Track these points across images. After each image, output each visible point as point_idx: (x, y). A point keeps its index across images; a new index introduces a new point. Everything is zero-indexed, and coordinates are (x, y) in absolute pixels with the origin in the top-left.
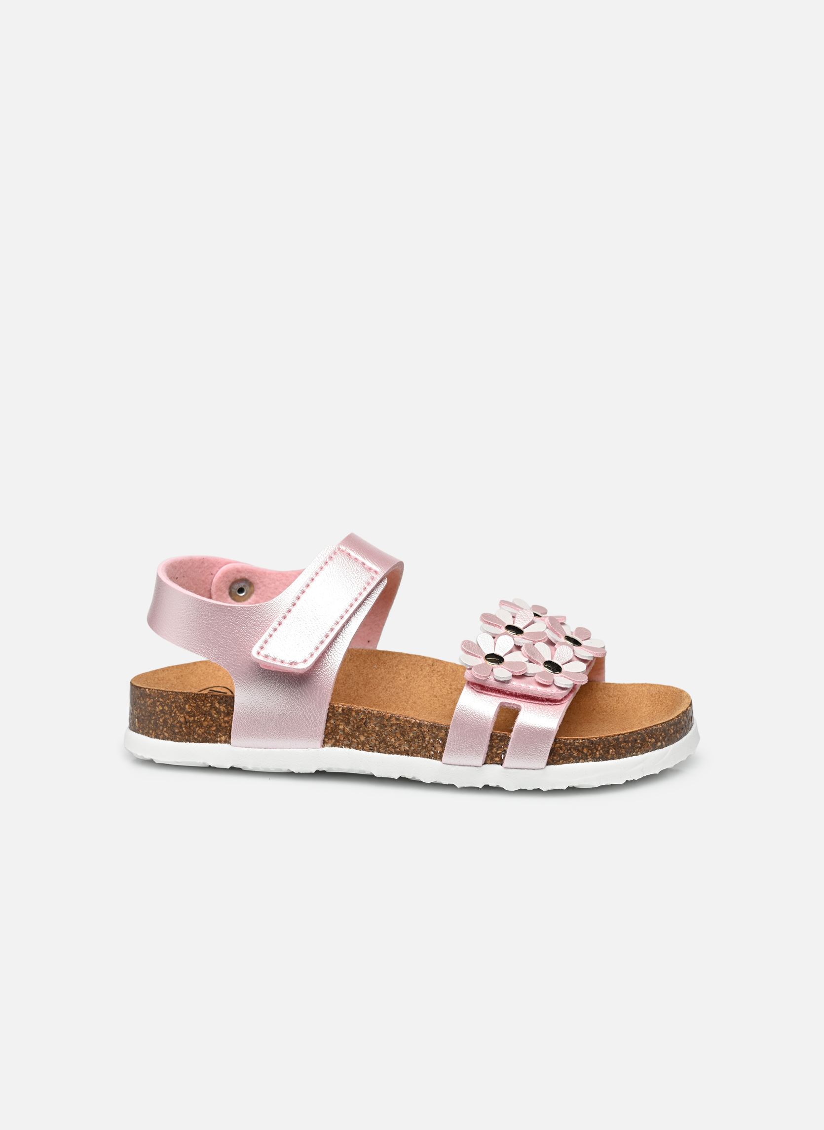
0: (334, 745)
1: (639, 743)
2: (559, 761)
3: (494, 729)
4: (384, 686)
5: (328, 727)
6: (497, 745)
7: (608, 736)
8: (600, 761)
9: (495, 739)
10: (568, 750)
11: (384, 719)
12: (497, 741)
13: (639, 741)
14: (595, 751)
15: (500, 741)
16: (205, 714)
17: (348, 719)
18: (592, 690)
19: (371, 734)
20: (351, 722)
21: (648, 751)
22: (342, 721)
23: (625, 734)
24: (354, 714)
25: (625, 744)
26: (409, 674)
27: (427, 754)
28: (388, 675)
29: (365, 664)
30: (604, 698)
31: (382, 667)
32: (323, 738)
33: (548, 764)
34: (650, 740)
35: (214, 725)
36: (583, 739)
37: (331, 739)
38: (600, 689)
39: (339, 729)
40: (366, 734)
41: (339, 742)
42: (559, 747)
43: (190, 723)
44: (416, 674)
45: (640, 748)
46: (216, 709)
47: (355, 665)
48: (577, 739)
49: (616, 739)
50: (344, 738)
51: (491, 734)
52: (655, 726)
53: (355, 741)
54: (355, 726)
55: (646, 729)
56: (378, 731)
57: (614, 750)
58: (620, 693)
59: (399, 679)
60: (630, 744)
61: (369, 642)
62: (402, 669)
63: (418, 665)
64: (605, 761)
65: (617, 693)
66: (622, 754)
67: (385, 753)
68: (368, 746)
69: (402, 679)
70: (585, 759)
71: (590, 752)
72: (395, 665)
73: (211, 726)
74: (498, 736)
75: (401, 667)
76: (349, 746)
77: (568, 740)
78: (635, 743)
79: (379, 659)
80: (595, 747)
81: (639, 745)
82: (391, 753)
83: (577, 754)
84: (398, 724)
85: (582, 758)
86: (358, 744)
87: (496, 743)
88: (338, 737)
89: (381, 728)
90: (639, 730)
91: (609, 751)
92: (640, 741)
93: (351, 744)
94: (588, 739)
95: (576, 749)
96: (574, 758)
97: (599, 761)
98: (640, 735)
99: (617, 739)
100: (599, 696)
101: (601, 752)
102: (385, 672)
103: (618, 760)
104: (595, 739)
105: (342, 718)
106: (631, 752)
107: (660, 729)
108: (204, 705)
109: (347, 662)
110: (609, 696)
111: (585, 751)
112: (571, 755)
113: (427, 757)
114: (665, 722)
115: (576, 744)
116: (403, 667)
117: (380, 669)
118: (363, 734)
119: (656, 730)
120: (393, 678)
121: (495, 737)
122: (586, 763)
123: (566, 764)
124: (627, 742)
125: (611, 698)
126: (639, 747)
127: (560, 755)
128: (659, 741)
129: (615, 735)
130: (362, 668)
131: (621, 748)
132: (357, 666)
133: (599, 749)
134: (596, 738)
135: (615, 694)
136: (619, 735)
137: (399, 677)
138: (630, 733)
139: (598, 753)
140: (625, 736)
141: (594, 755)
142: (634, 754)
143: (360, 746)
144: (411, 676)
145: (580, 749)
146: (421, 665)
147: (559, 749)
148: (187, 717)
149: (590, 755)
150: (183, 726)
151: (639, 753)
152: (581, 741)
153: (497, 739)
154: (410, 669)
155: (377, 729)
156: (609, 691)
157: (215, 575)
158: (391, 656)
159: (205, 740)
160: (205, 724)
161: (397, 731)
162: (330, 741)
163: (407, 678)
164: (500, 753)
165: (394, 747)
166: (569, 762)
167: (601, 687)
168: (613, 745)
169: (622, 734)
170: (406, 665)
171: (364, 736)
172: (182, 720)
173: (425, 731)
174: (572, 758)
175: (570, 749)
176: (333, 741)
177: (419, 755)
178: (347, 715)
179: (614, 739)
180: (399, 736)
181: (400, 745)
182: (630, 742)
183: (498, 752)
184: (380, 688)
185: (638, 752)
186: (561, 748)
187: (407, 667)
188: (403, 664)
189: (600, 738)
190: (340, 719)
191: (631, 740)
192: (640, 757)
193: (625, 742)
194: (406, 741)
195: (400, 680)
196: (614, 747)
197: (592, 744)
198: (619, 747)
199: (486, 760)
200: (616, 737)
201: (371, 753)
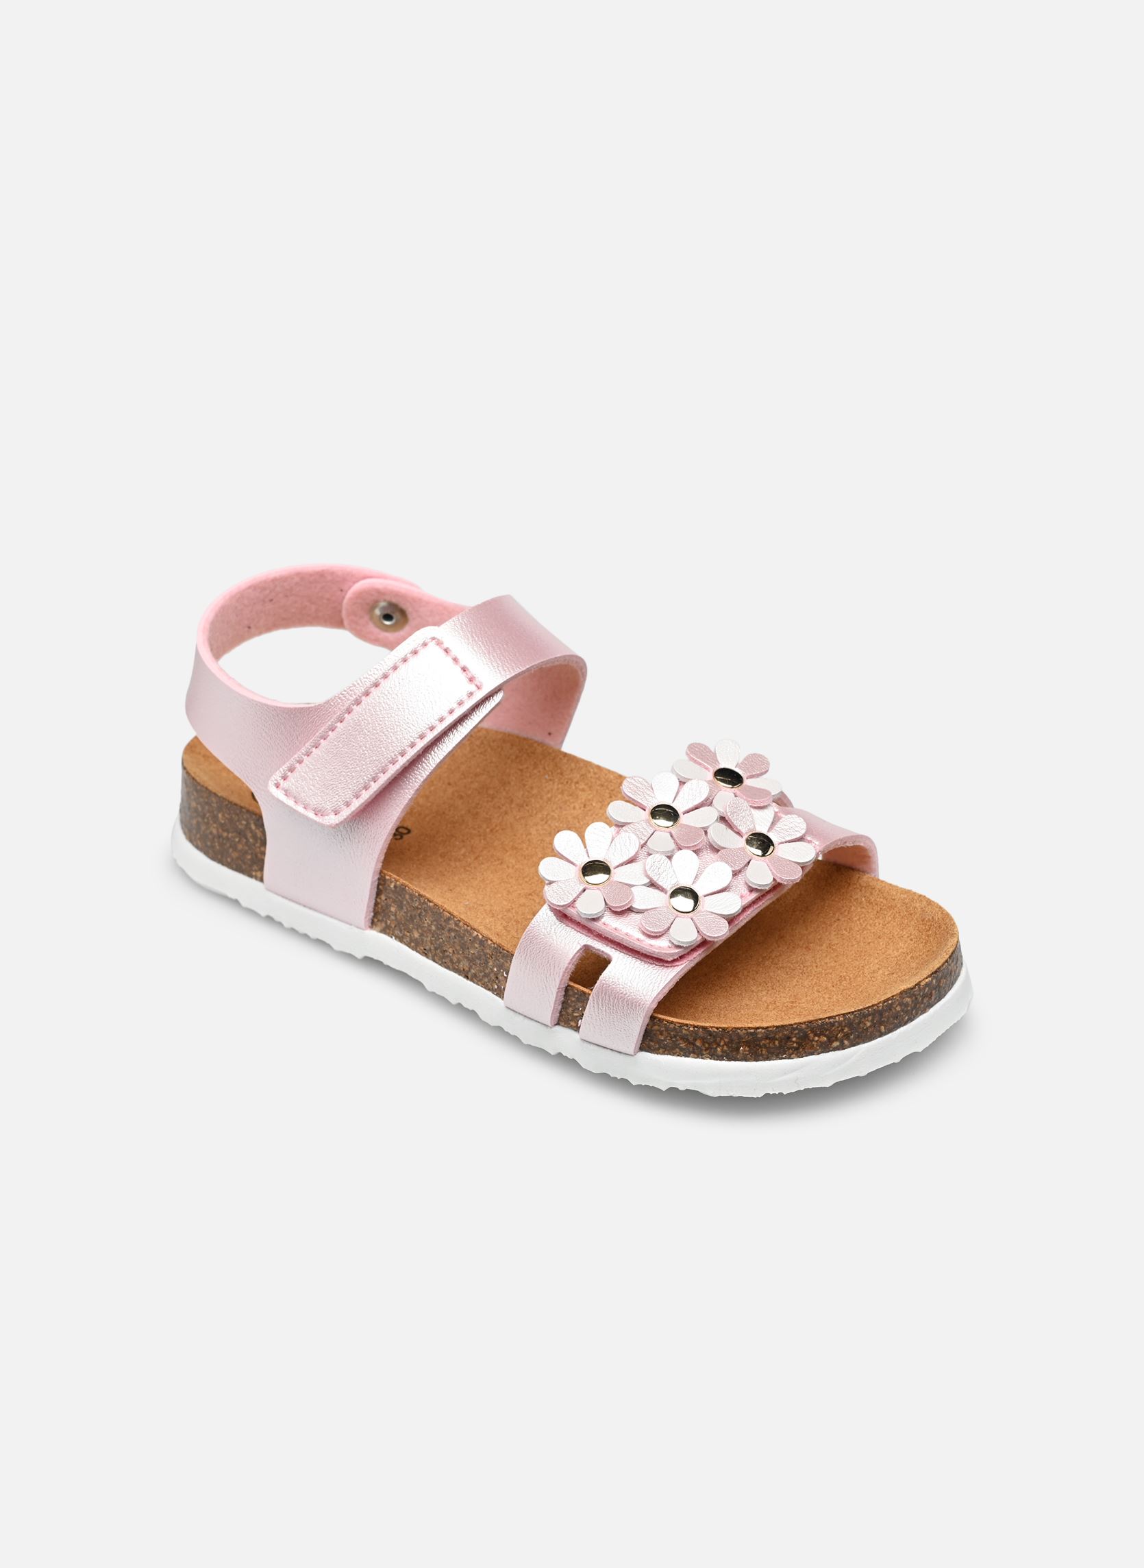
0: (383, 931)
1: (794, 1042)
2: (659, 1049)
3: (571, 979)
4: (546, 813)
5: (378, 903)
6: (573, 1004)
7: (738, 1028)
8: (724, 1060)
9: (571, 996)
10: (671, 1038)
11: (441, 917)
12: (573, 999)
13: (794, 1039)
14: (715, 1046)
15: (578, 1000)
16: (241, 834)
17: (402, 902)
18: (850, 884)
19: (425, 932)
20: (404, 908)
21: (812, 1054)
22: (394, 901)
23: (767, 1027)
24: (407, 897)
25: (768, 1041)
26: (589, 800)
27: (490, 986)
28: (560, 796)
29: (534, 769)
30: (861, 903)
31: (556, 780)
32: (371, 917)
33: (642, 1049)
34: (816, 1038)
35: (250, 852)
36: (695, 1027)
37: (382, 921)
38: (860, 885)
39: (391, 911)
40: (420, 931)
41: (390, 930)
42: (659, 1030)
43: (223, 839)
44: (601, 802)
45: (797, 1049)
46: (251, 831)
47: (521, 767)
48: (687, 1025)
49: (751, 1033)
50: (395, 927)
51: (566, 988)
52: (829, 1018)
53: (408, 934)
54: (409, 915)
55: (810, 1022)
56: (435, 931)
57: (747, 1049)
58: (885, 902)
59: (572, 806)
60: (777, 1043)
61: (550, 734)
62: (583, 790)
63: (608, 788)
64: (733, 1062)
65: (881, 900)
66: (762, 1055)
67: (440, 965)
68: (422, 948)
69: (577, 807)
70: (699, 1054)
71: (707, 1045)
72: (575, 780)
73: (246, 853)
74: (576, 994)
75: (582, 786)
76: (401, 939)
77: (672, 1022)
78: (787, 1042)
79: (556, 766)
80: (715, 1041)
81: (795, 1045)
82: (447, 968)
83: (686, 1045)
84: (457, 931)
85: (694, 1053)
86: (411, 940)
87: (572, 1001)
88: (389, 922)
89: (437, 928)
90: (796, 1024)
91: (738, 1049)
92: (797, 1039)
93: (402, 937)
94: (704, 1028)
95: (684, 1038)
96: (681, 1049)
97: (720, 1060)
98: (797, 1031)
99: (754, 1034)
100: (856, 897)
101: (725, 1048)
102: (558, 789)
103: (754, 1063)
104: (716, 1030)
105: (393, 897)
106: (780, 1053)
107: (840, 1023)
108: (238, 821)
109: (512, 761)
110: (870, 902)
111: (698, 1043)
112: (677, 1046)
113: (489, 990)
114: (853, 1012)
115: (684, 1031)
116: (586, 787)
117: (551, 783)
118: (417, 929)
119: (832, 1025)
120: (565, 802)
121: (571, 993)
122: (699, 1061)
123: (669, 1056)
124: (773, 1039)
125: (871, 906)
126: (793, 1047)
127: (659, 1042)
128: (837, 1039)
129: (749, 1028)
130: (528, 775)
131: (760, 1047)
132: (521, 770)
133: (722, 1044)
134: (717, 1028)
135: (878, 900)
136: (758, 1028)
137: (573, 802)
138: (777, 1027)
139: (719, 1049)
140: (768, 1031)
141: (713, 1050)
142: (784, 1056)
143: (413, 944)
144: (592, 805)
145: (691, 1039)
146: (612, 788)
147: (658, 1032)
148: (220, 830)
149: (706, 1050)
150: (216, 840)
151: (792, 1056)
152: (691, 1029)
153: (574, 997)
154: (595, 792)
155: (433, 928)
156: (871, 894)
157: (347, 592)
158: (573, 765)
159: (239, 869)
160: (240, 847)
161: (455, 940)
162: (379, 923)
163: (585, 806)
164: (577, 1017)
165: (451, 961)
166: (674, 1054)
167: (862, 884)
168: (746, 1042)
169: (763, 1028)
170: (590, 784)
171: (419, 932)
172: (215, 831)
173: (487, 954)
174: (677, 1050)
175: (675, 1036)
176: (384, 925)
177: (479, 983)
178: (401, 896)
179: (748, 1034)
180: (458, 948)
181: (459, 961)
182: (777, 1039)
183: (575, 1014)
184: (540, 815)
185: (793, 1054)
186: (661, 1033)
187: (590, 787)
188: (586, 781)
189: (724, 1029)
190: (391, 898)
191: (780, 1037)
192: (796, 1062)
193: (767, 1038)
194: (467, 958)
195: (574, 808)
196: (747, 1044)
197: (710, 1035)
198: (757, 1045)
199: (559, 1020)
200: (752, 1031)
201: (424, 959)
